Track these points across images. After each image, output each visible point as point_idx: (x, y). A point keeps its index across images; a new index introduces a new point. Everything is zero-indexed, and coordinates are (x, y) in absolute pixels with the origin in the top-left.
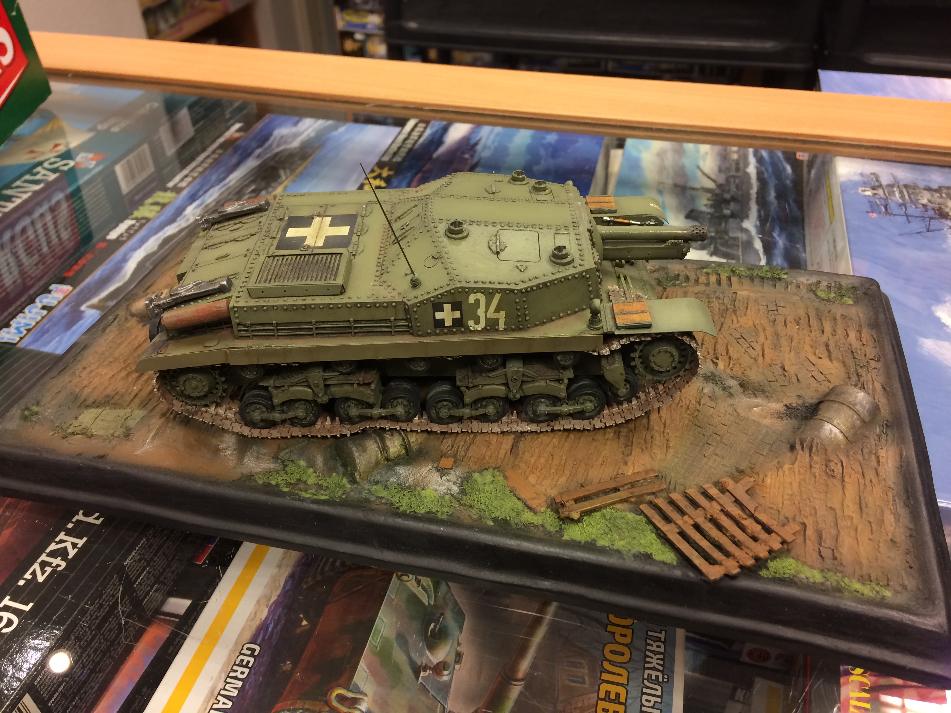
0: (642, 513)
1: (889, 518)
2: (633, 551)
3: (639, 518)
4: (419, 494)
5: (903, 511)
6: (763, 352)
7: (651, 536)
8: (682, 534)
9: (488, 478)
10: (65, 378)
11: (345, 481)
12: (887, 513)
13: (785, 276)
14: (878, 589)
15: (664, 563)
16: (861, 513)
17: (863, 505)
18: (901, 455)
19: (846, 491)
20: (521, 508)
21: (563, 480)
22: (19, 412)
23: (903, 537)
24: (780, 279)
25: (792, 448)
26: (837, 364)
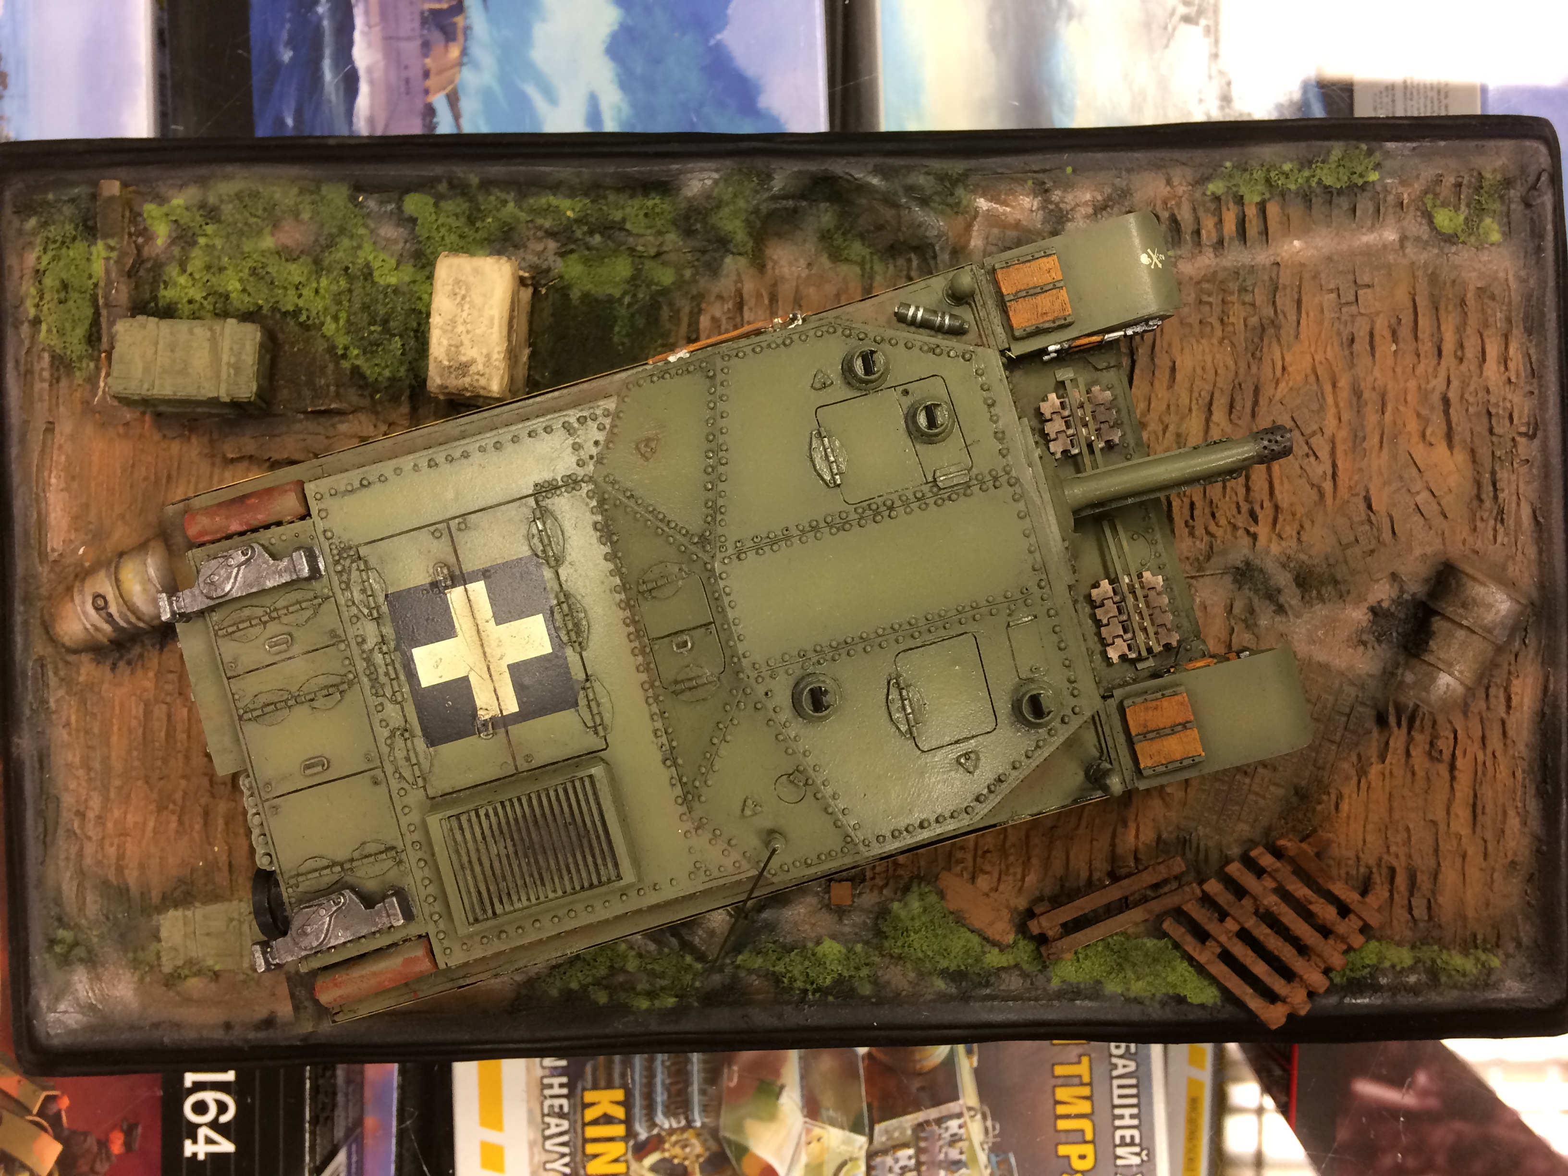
1: (1514, 822)
2: (1159, 996)
3: (1161, 943)
4: (814, 955)
5: (1533, 805)
6: (1334, 466)
7: (1183, 967)
8: (1227, 957)
9: (916, 905)
13: (1374, 177)
14: (1483, 957)
15: (1202, 1006)
16: (1474, 824)
17: (1479, 810)
19: (1455, 785)
20: (978, 949)
23: (1527, 852)
24: (1363, 188)
25: (1382, 720)
26: (1461, 457)
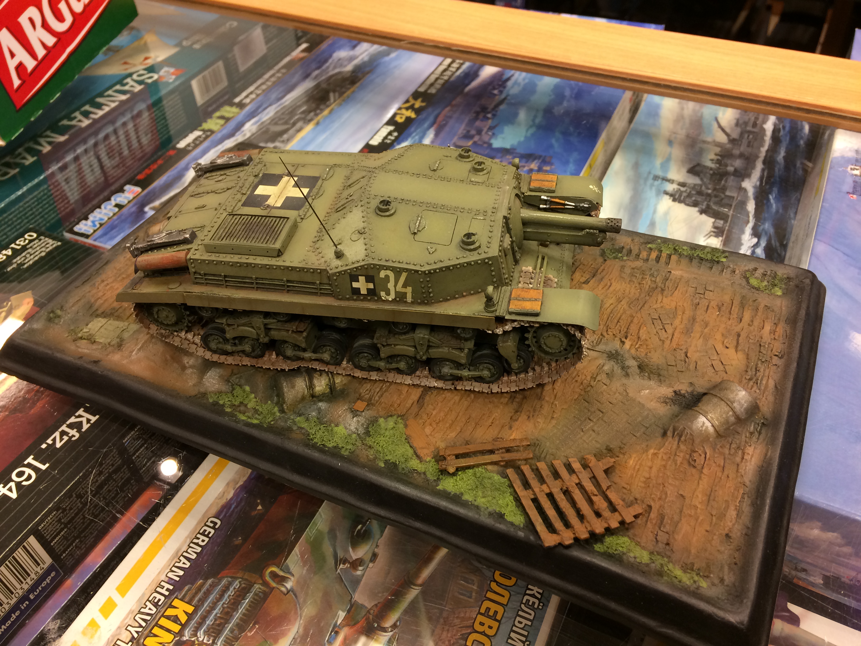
0: (506, 476)
1: (732, 513)
2: (490, 509)
3: (503, 480)
4: (332, 430)
5: (747, 509)
6: (673, 335)
7: (509, 499)
8: (535, 501)
9: (391, 423)
10: (87, 288)
11: (276, 409)
12: (732, 508)
13: (724, 260)
14: (696, 578)
15: (512, 524)
16: (708, 505)
17: (712, 498)
18: (766, 455)
19: (701, 482)
20: (410, 455)
21: (453, 435)
22: (46, 314)
23: (739, 534)
24: (718, 262)
25: (664, 434)
26: (741, 356)
